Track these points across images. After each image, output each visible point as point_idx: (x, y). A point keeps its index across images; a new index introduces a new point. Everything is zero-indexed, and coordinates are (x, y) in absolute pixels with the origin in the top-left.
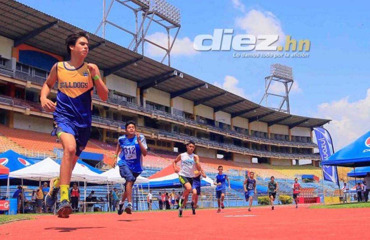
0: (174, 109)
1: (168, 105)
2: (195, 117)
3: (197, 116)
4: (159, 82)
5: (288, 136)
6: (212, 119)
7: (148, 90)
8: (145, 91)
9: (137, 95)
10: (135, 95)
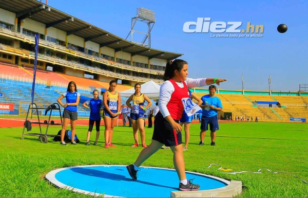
0: (48, 37)
1: (43, 34)
2: (67, 44)
3: (69, 44)
4: (32, 13)
5: (148, 65)
6: (83, 47)
7: (24, 20)
8: (22, 20)
9: (15, 23)
10: (13, 24)
